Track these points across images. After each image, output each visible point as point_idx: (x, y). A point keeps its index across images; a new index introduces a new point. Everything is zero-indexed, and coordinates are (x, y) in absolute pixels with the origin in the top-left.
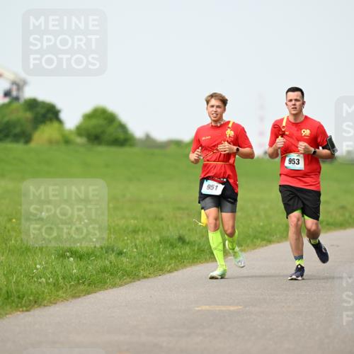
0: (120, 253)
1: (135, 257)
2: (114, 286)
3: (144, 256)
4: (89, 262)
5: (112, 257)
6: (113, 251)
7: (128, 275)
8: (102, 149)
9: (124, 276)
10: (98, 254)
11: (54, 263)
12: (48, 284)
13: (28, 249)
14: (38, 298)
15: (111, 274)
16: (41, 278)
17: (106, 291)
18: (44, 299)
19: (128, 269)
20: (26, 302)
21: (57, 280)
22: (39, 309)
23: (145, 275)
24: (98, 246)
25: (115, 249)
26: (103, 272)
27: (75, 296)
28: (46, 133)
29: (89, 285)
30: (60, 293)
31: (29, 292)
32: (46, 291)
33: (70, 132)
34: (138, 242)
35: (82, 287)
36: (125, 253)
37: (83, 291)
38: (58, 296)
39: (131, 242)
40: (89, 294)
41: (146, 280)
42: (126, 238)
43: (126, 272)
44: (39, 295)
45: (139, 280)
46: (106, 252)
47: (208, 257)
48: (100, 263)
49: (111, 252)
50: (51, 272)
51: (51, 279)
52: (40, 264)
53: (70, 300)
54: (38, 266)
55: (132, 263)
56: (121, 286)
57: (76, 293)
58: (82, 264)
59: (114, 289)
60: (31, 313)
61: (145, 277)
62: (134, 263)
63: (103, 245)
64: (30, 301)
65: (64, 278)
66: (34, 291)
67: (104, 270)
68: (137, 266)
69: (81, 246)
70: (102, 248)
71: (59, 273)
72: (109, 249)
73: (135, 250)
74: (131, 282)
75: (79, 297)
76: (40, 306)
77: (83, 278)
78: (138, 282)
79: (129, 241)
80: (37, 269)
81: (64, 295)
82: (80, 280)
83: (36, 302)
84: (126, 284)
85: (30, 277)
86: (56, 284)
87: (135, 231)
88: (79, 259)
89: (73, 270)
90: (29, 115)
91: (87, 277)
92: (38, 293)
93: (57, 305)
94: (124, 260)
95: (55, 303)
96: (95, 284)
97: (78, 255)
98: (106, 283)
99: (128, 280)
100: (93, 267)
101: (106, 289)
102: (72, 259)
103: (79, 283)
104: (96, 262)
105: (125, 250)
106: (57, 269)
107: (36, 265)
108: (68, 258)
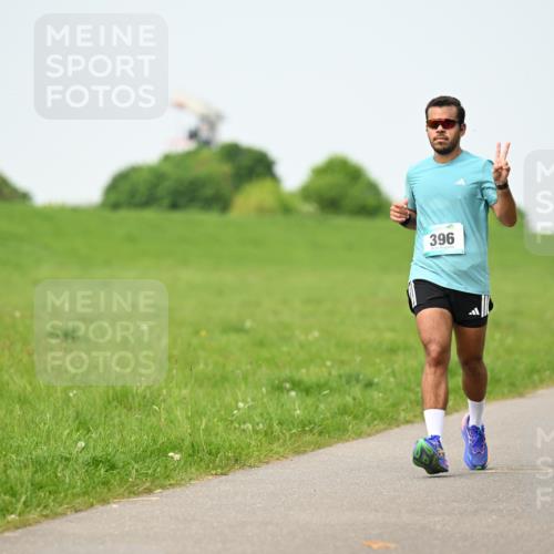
0: (369, 385)
1: (391, 391)
2: (359, 435)
3: (406, 389)
4: (321, 398)
5: (357, 390)
6: (358, 381)
7: (381, 419)
8: (341, 221)
9: (375, 419)
10: (335, 385)
11: (265, 400)
12: (256, 432)
13: (224, 379)
14: (240, 453)
15: (355, 417)
16: (244, 423)
17: (348, 444)
18: (249, 456)
19: (380, 409)
20: (221, 461)
21: (271, 426)
22: (241, 471)
23: (408, 418)
24: (334, 372)
25: (361, 377)
26: (342, 414)
27: (298, 452)
28: (253, 196)
29: (320, 433)
30: (275, 446)
31: (227, 444)
32: (253, 443)
33: (292, 195)
34: (396, 366)
35: (308, 438)
36: (377, 384)
37: (310, 443)
38: (271, 450)
39: (386, 368)
40: (319, 448)
41: (409, 426)
42: (378, 360)
43: (378, 413)
44: (242, 449)
45: (398, 426)
46: (348, 382)
47: (506, 390)
48: (336, 400)
49: (354, 382)
50: (261, 415)
51: (261, 426)
52: (244, 401)
53: (291, 458)
54: (241, 405)
55: (387, 400)
56: (369, 435)
57: (299, 446)
58: (309, 401)
59: (361, 440)
60: (230, 477)
61: (408, 422)
62: (391, 400)
63: (342, 372)
64: (228, 459)
65: (280, 423)
66: (234, 443)
67: (344, 411)
68: (395, 405)
69: (309, 374)
70: (340, 376)
71: (273, 415)
72: (351, 379)
73: (392, 379)
74: (385, 429)
75: (305, 452)
76: (243, 467)
77: (310, 423)
78: (397, 430)
79: (383, 366)
80: (238, 409)
81: (281, 450)
82: (306, 426)
83: (237, 460)
84: (378, 432)
85: (229, 422)
86: (269, 432)
87: (393, 350)
88: (304, 394)
89: (295, 410)
90: (226, 169)
91: (317, 420)
92: (240, 446)
93: (270, 465)
94: (377, 395)
95: (267, 463)
96: (329, 433)
97: (302, 387)
98: (346, 430)
99: (382, 426)
100: (326, 407)
101: (347, 441)
102: (293, 394)
103: (304, 431)
104: (330, 399)
105: (376, 380)
106: (271, 410)
107: (237, 402)
108: (288, 391)
